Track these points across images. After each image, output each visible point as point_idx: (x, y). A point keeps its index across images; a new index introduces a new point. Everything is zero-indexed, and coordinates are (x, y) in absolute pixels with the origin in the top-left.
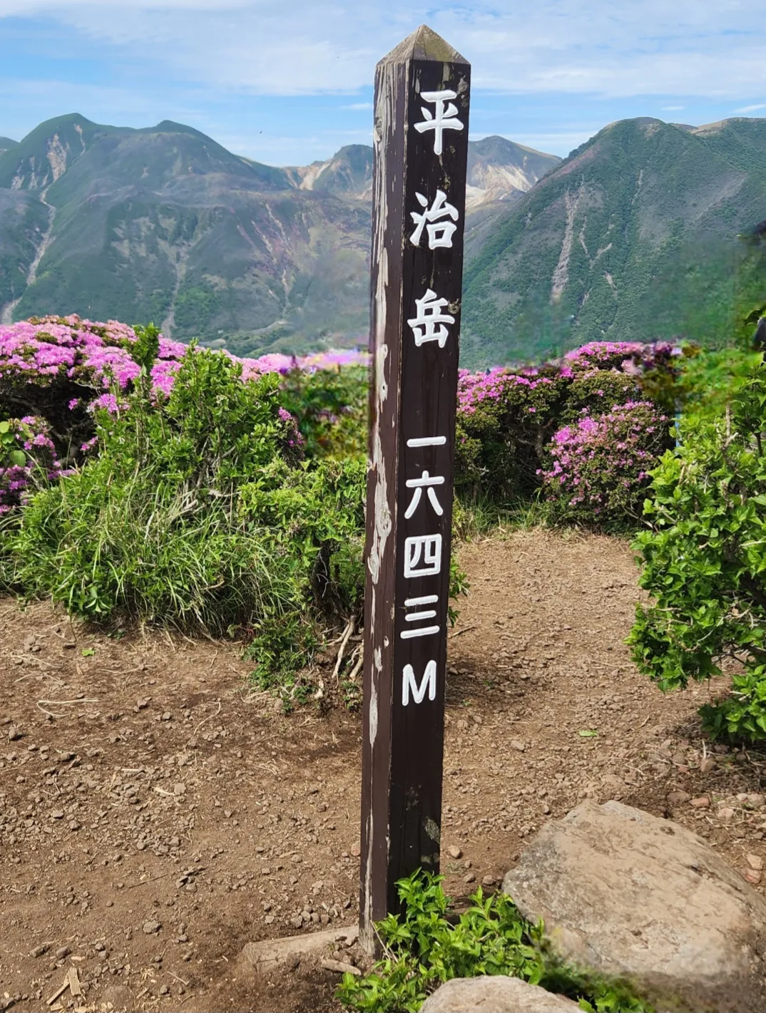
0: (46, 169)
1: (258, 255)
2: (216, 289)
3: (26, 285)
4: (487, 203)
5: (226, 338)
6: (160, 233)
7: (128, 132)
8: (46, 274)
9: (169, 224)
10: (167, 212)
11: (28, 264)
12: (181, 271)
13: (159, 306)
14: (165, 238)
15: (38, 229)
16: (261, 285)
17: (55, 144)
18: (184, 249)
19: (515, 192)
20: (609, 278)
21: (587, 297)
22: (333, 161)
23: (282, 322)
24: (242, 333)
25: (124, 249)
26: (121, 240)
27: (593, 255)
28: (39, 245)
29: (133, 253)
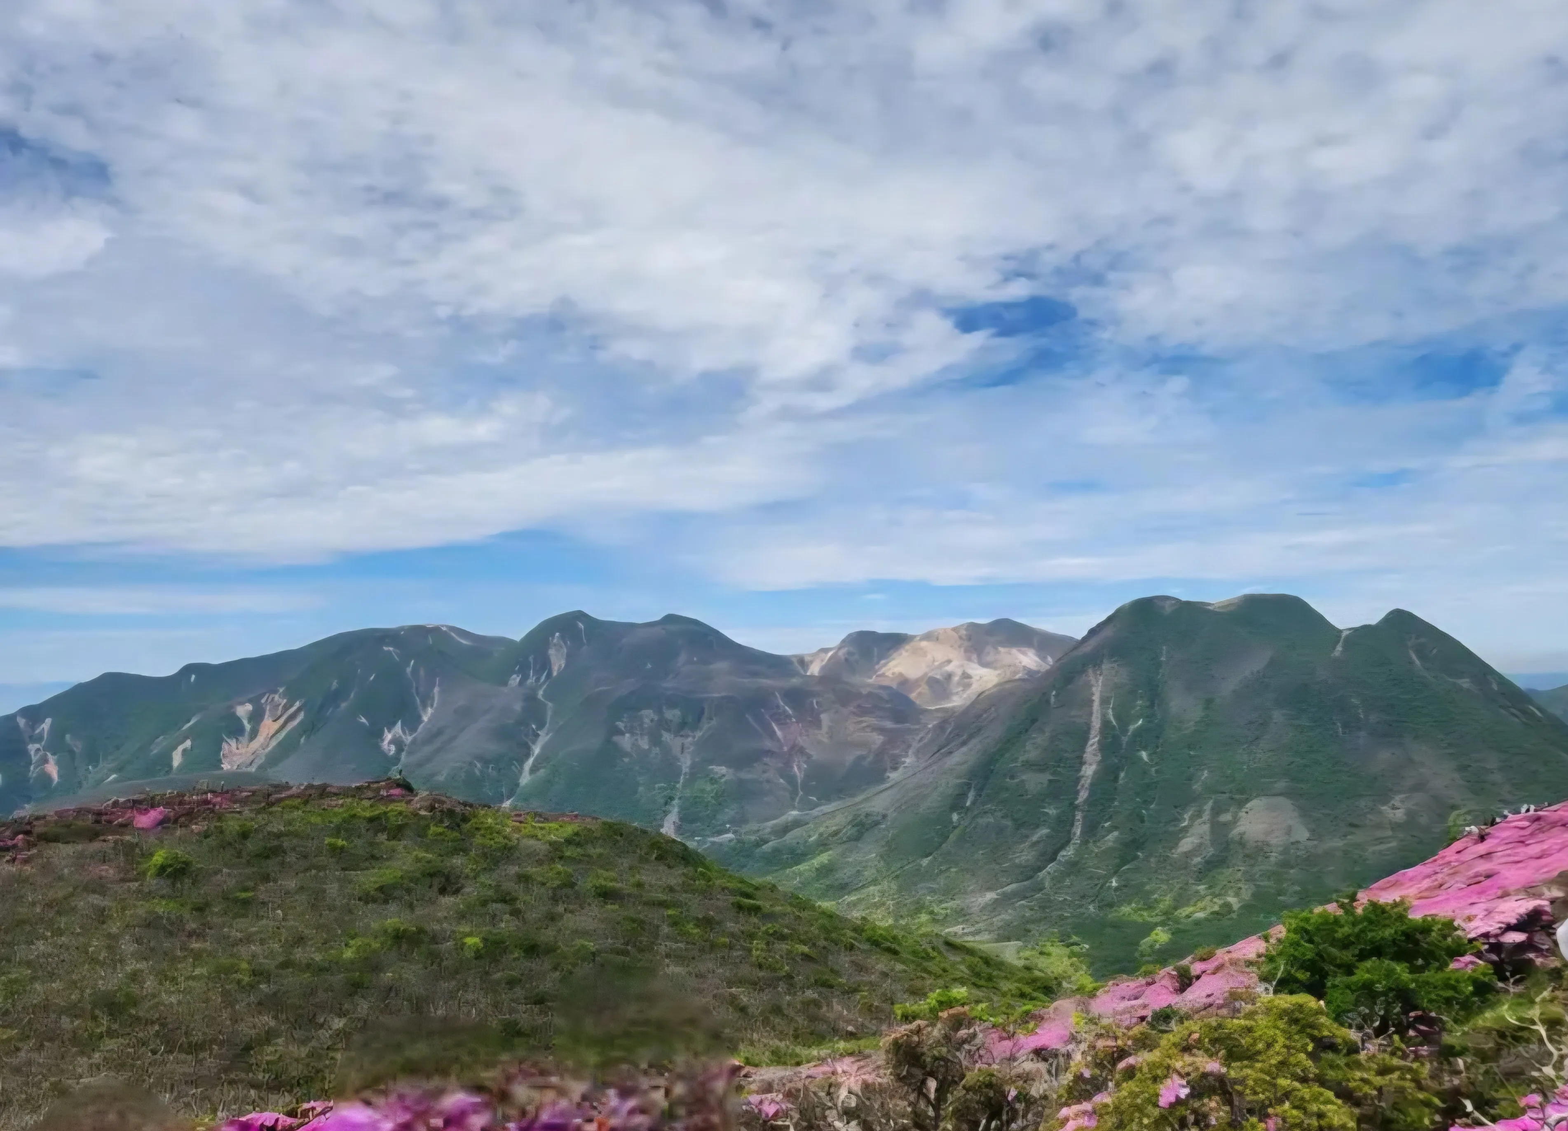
0: (545, 664)
1: (768, 744)
2: (723, 780)
3: (517, 785)
4: (1006, 682)
5: (735, 832)
6: (663, 724)
7: (631, 627)
8: (542, 773)
9: (673, 714)
10: (672, 703)
11: (521, 762)
12: (686, 763)
13: (662, 801)
14: (668, 730)
15: (534, 726)
16: (770, 775)
17: (555, 641)
18: (690, 739)
19: (1030, 672)
20: (1144, 755)
21: (1122, 775)
22: (840, 647)
23: (795, 813)
24: (753, 826)
25: (626, 741)
26: (622, 733)
27: (1124, 731)
28: (534, 742)
29: (635, 745)
